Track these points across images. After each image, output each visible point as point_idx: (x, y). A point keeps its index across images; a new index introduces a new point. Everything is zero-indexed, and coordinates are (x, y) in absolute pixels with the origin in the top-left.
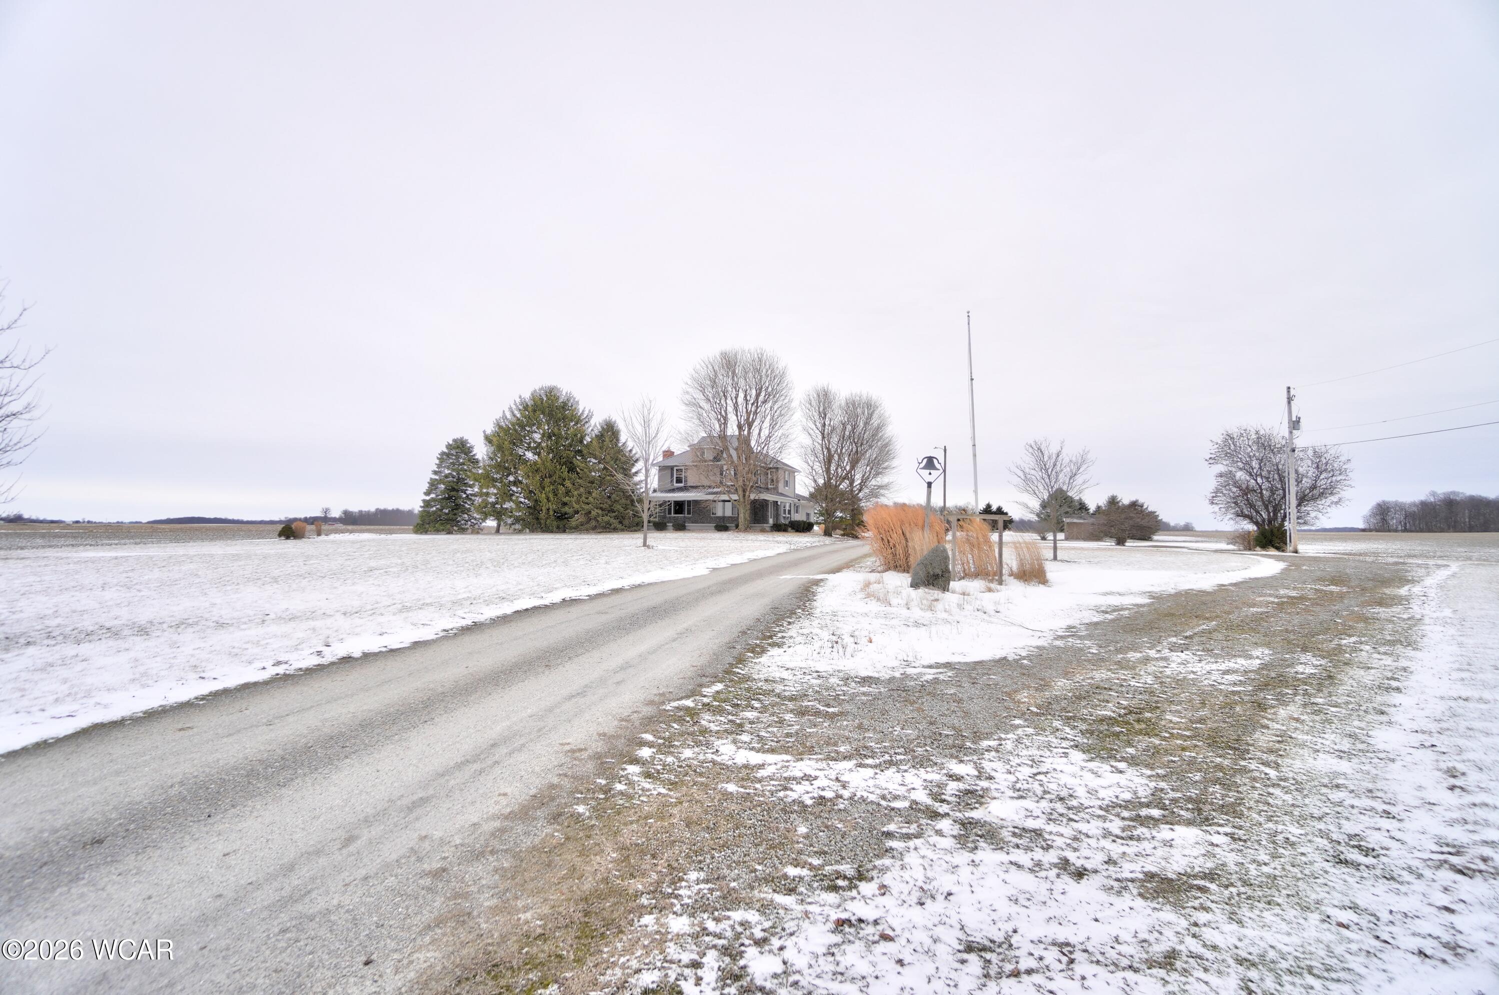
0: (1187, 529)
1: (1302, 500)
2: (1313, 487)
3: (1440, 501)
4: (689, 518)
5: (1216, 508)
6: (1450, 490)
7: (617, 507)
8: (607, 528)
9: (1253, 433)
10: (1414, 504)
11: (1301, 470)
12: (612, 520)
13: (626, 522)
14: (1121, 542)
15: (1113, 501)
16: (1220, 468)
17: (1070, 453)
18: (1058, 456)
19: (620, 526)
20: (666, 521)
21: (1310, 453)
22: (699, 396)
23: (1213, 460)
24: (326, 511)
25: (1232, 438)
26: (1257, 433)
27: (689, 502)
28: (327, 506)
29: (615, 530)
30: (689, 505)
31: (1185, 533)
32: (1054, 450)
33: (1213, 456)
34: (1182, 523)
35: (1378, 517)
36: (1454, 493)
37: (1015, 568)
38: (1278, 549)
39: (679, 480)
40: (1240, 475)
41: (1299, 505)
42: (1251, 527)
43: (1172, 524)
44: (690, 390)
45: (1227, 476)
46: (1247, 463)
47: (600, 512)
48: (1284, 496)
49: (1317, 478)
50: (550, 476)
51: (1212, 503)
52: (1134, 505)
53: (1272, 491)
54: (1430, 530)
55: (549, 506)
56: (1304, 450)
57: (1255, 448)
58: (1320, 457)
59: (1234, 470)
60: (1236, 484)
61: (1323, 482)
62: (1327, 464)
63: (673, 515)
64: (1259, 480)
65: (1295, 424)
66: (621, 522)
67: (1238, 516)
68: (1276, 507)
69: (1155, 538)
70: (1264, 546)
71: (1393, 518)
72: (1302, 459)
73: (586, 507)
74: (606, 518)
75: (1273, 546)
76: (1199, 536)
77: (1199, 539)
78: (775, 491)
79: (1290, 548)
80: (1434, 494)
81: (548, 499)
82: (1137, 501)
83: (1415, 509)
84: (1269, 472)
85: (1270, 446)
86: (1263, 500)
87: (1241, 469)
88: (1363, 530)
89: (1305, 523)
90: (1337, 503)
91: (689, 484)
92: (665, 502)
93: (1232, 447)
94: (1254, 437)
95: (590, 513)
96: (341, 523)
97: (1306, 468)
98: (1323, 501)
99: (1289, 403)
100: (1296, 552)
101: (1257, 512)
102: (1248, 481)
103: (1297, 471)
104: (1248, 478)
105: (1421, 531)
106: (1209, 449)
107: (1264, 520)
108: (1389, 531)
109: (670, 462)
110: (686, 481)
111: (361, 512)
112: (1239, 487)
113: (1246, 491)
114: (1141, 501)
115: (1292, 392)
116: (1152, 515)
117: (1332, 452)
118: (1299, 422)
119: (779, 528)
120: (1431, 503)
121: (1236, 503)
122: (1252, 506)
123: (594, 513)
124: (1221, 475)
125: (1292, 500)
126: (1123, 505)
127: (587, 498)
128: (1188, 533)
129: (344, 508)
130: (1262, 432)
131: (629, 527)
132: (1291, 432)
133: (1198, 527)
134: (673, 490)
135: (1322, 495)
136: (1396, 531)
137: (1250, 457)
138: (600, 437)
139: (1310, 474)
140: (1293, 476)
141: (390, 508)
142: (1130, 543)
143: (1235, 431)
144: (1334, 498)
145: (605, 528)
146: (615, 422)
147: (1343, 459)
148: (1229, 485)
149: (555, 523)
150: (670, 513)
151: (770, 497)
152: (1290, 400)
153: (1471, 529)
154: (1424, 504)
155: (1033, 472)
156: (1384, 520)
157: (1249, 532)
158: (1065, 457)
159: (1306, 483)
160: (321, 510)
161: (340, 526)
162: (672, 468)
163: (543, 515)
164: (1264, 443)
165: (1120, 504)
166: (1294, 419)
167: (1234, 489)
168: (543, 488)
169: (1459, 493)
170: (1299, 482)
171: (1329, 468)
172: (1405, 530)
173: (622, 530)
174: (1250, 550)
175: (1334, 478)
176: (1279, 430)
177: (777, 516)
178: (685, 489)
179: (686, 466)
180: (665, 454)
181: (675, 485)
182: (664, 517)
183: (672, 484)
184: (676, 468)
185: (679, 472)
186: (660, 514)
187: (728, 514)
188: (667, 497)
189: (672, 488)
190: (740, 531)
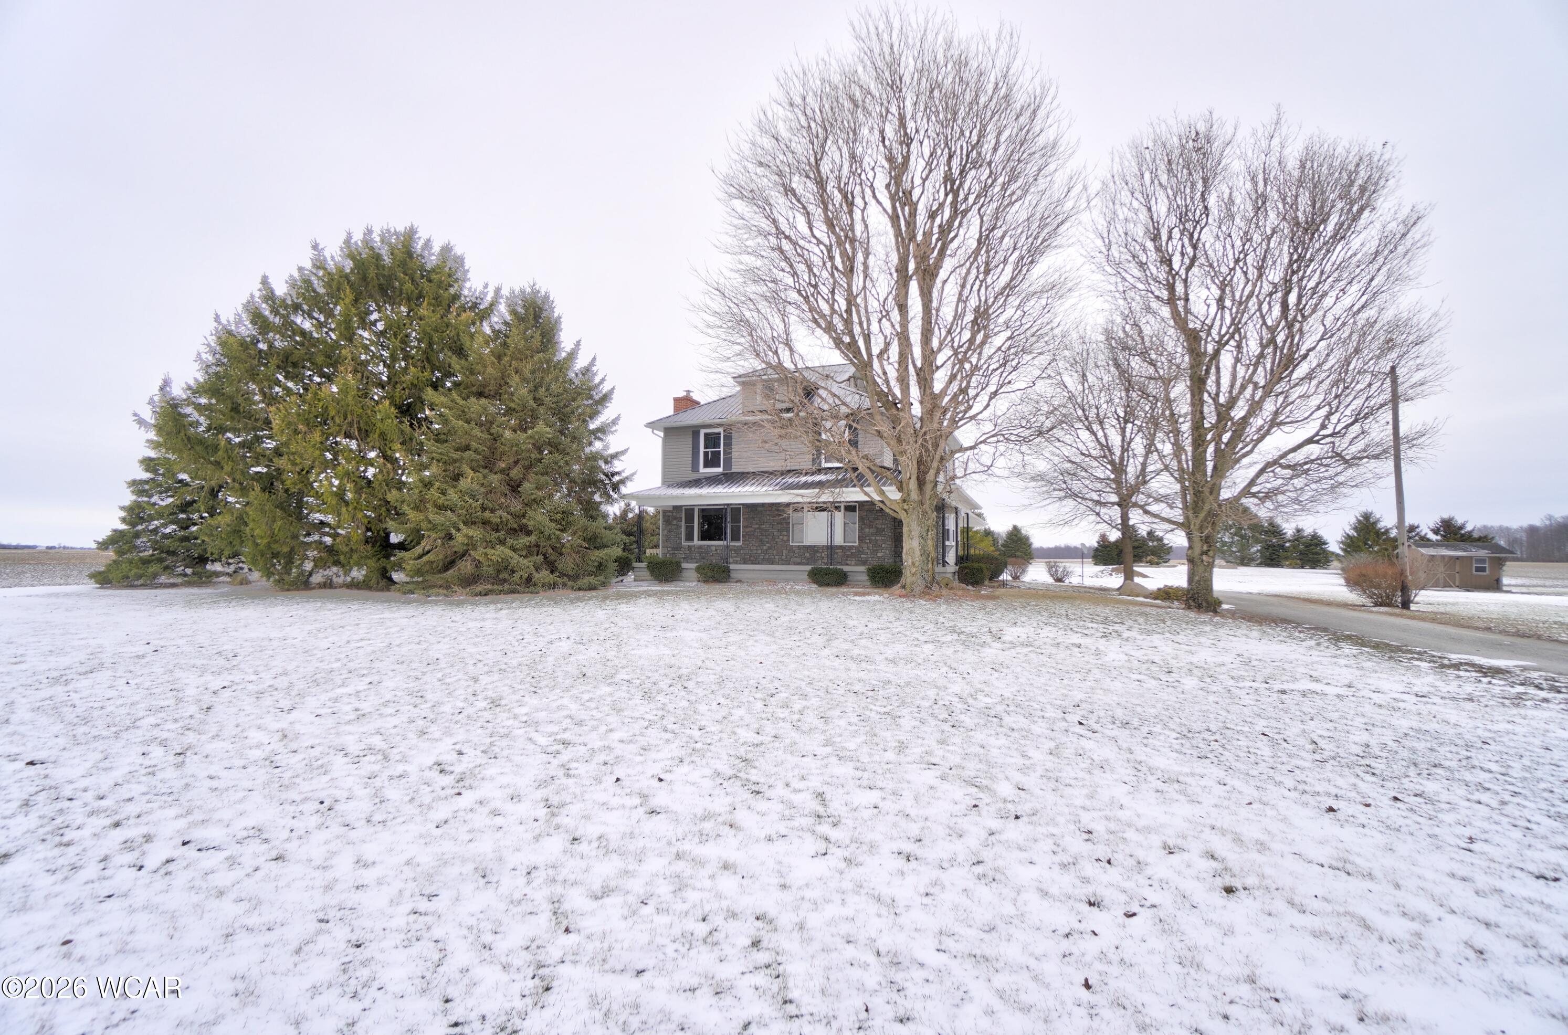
4: (737, 550)
13: (567, 563)
19: (544, 575)
20: (680, 555)
27: (736, 509)
30: (735, 519)
39: (712, 461)
63: (696, 542)
74: (500, 552)
91: (735, 469)
92: (677, 508)
109: (691, 418)
110: (730, 461)
131: (575, 578)
134: (697, 483)
146: (547, 297)
150: (690, 537)
162: (695, 431)
178: (730, 478)
179: (729, 429)
180: (677, 400)
181: (702, 470)
182: (678, 547)
183: (695, 468)
184: (703, 432)
185: (712, 440)
186: (667, 539)
187: (839, 540)
188: (683, 497)
189: (694, 476)
190: (909, 594)
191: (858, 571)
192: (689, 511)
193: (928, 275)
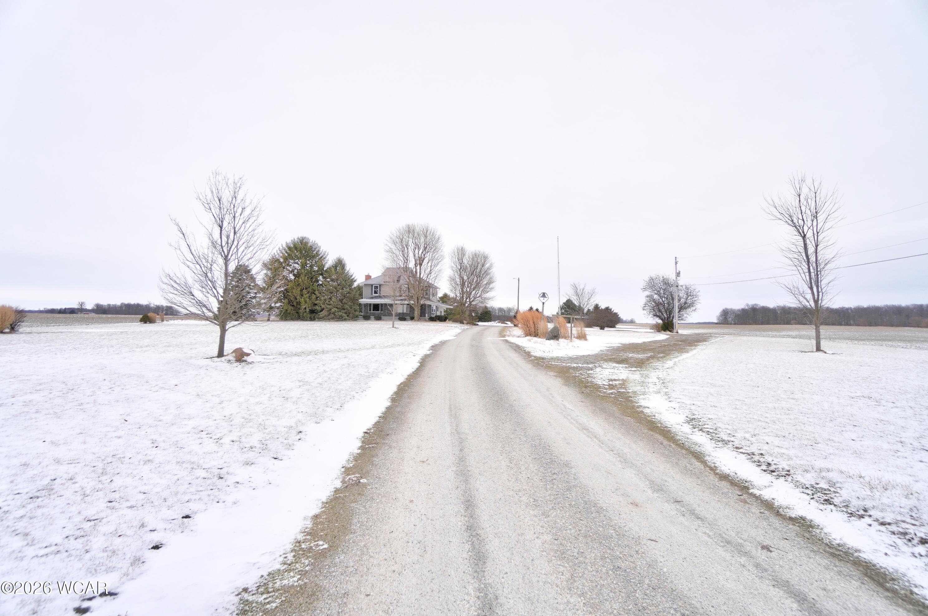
0: (632, 322)
1: (681, 308)
2: (685, 303)
3: (750, 309)
4: (383, 313)
5: (645, 312)
6: (754, 303)
7: (346, 306)
8: (340, 319)
9: (661, 277)
10: (739, 310)
11: (680, 295)
12: (344, 315)
13: (351, 315)
14: (602, 328)
15: (597, 307)
16: (647, 293)
17: (588, 289)
18: (583, 290)
20: (368, 315)
21: (684, 287)
22: (393, 247)
23: (645, 289)
24: (82, 304)
25: (653, 279)
26: (663, 277)
27: (382, 304)
28: (82, 301)
29: (345, 320)
31: (630, 324)
32: (581, 287)
33: (644, 287)
34: (629, 319)
35: (723, 317)
36: (756, 304)
37: (576, 335)
38: (670, 331)
39: (376, 292)
40: (656, 297)
41: (679, 311)
42: (660, 321)
43: (624, 319)
44: (388, 244)
45: (650, 297)
46: (659, 291)
47: (336, 310)
48: (673, 308)
49: (687, 299)
50: (306, 289)
51: (644, 310)
52: (607, 309)
53: (669, 304)
54: (745, 324)
55: (305, 306)
56: (682, 286)
57: (662, 284)
58: (688, 289)
59: (653, 294)
60: (654, 301)
61: (689, 301)
62: (690, 292)
63: (372, 311)
64: (663, 299)
65: (678, 274)
66: (348, 316)
67: (654, 316)
68: (670, 311)
69: (617, 326)
70: (665, 330)
71: (730, 318)
72: (681, 290)
73: (329, 306)
74: (340, 313)
75: (668, 330)
76: (638, 326)
77: (638, 327)
78: (429, 299)
79: (675, 331)
80: (748, 305)
81: (306, 302)
82: (608, 307)
83: (739, 313)
84: (668, 295)
85: (668, 283)
86: (665, 309)
87: (656, 294)
88: (716, 324)
89: (682, 320)
90: (694, 310)
91: (382, 295)
92: (367, 304)
93: (653, 283)
94: (662, 279)
95: (331, 310)
96: (94, 312)
97: (682, 294)
98: (689, 310)
99: (676, 264)
100: (677, 333)
101: (662, 314)
102: (659, 300)
103: (678, 296)
104: (659, 298)
105: (742, 324)
106: (643, 284)
107: (665, 318)
108: (728, 324)
109: (369, 282)
110: (380, 293)
111: (109, 305)
112: (655, 302)
113: (658, 304)
114: (610, 307)
115: (677, 260)
116: (616, 315)
117: (693, 287)
118: (679, 273)
119: (432, 319)
120: (746, 309)
121: (654, 310)
122: (660, 311)
123: (333, 310)
124: (647, 297)
125: (676, 309)
126: (602, 309)
127: (329, 302)
128: (633, 324)
129: (96, 303)
130: (665, 277)
132: (676, 278)
133: (638, 321)
134: (372, 298)
135: (689, 307)
136: (731, 324)
137: (660, 288)
138: (335, 266)
139: (684, 297)
140: (677, 297)
141: (132, 303)
142: (606, 329)
143: (654, 276)
144: (694, 308)
145: (339, 318)
146: (343, 259)
147: (697, 290)
148: (651, 301)
149: (309, 315)
150: (370, 310)
151: (428, 303)
152: (676, 263)
153: (762, 323)
154: (743, 310)
155: (573, 297)
156: (726, 318)
157: (659, 324)
158: (586, 291)
159: (683, 301)
160: (78, 303)
161: (93, 315)
162: (372, 285)
163: (301, 311)
164: (666, 282)
165: (600, 308)
166: (678, 272)
167: (653, 303)
168: (302, 295)
169: (758, 305)
170: (679, 300)
171: (692, 294)
172: (735, 324)
173: (349, 320)
174: (659, 332)
175: (694, 299)
176: (672, 277)
177: (430, 313)
178: (380, 297)
179: (380, 285)
180: (366, 276)
181: (374, 294)
182: (367, 313)
183: (372, 294)
184: (374, 286)
185: (376, 287)
186: (365, 311)
187: (405, 311)
188: (371, 301)
189: (372, 296)
190: (415, 321)
191: (408, 317)
192: (370, 304)
193: (421, 265)
